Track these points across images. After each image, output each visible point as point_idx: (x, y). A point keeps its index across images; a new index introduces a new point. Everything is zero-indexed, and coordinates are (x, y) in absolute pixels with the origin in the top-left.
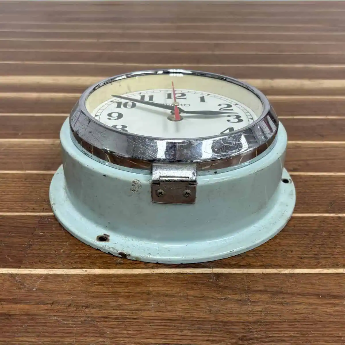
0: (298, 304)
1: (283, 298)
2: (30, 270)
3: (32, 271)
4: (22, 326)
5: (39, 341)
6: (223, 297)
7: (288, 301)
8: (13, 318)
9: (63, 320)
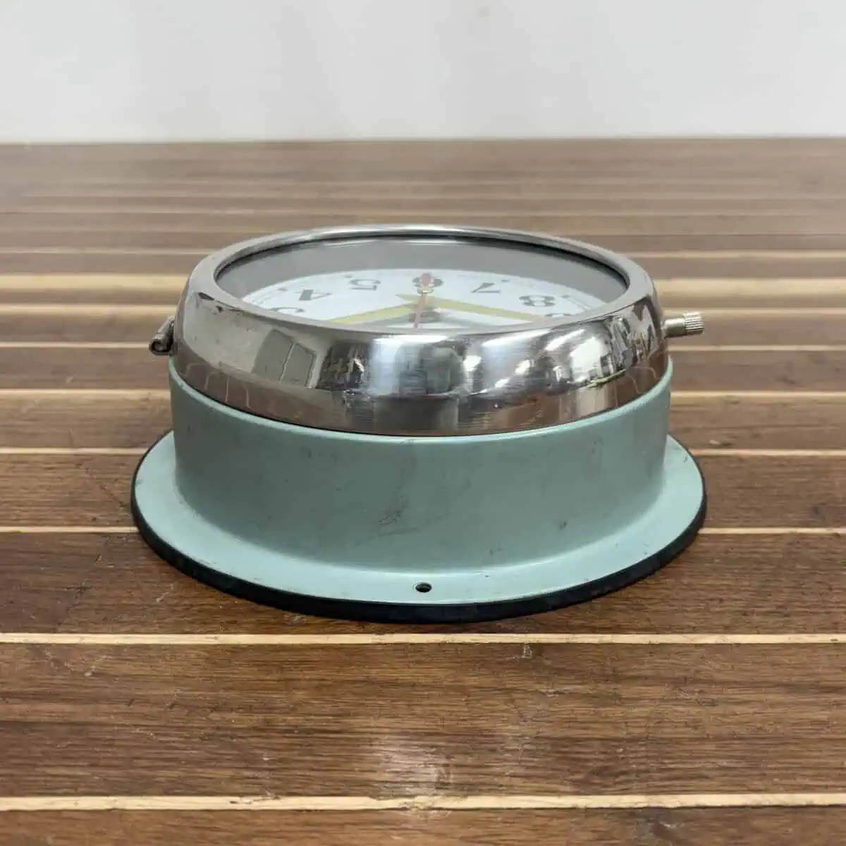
0: (738, 704)
1: (701, 692)
2: (79, 637)
3: (83, 638)
4: (53, 746)
5: (95, 775)
6: (552, 690)
7: (714, 697)
8: (32, 731)
9: (156, 734)
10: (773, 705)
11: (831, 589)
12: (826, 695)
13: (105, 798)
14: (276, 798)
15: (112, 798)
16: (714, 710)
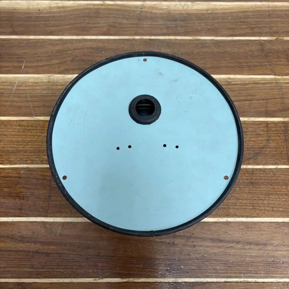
0: (200, 246)
1: (193, 242)
2: (53, 219)
3: (54, 219)
4: (56, 261)
5: (66, 271)
6: (160, 241)
7: (195, 244)
8: (50, 256)
9: (76, 257)
10: (207, 247)
11: (232, 197)
12: (220, 243)
13: (69, 279)
14: (102, 279)
15: (70, 279)
16: (194, 249)
